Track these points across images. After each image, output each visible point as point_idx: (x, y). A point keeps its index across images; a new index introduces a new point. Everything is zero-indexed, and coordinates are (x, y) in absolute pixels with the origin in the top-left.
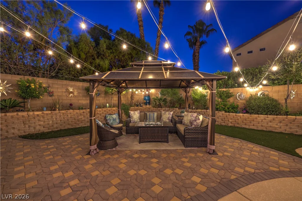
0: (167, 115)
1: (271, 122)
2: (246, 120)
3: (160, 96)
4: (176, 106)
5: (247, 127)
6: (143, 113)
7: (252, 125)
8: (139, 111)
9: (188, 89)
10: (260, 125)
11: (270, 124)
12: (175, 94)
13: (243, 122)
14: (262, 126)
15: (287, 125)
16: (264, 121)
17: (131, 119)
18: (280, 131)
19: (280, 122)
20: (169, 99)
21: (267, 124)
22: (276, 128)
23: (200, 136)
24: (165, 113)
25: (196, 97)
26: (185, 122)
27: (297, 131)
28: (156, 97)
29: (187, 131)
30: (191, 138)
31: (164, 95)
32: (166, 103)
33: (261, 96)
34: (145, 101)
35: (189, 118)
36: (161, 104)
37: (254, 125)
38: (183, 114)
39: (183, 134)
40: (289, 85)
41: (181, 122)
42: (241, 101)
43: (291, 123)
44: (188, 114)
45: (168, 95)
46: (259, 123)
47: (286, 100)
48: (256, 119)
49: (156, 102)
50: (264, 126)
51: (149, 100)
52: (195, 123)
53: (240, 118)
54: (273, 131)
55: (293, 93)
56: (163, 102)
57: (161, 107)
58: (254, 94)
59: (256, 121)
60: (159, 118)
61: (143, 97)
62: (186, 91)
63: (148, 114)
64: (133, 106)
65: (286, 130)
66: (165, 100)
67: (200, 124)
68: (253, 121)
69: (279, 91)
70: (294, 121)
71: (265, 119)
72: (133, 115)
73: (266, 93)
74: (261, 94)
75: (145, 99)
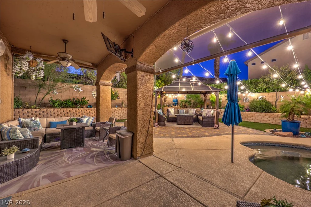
0: (192, 111)
1: (264, 117)
2: (247, 116)
3: (185, 99)
4: (198, 107)
5: (248, 121)
6: (176, 110)
7: (251, 119)
8: (174, 108)
9: (206, 95)
10: (257, 119)
11: (263, 118)
12: (197, 98)
13: (245, 117)
14: (258, 120)
15: (273, 119)
16: (259, 116)
17: (170, 113)
18: (269, 123)
19: (270, 117)
20: (192, 101)
21: (261, 118)
22: (266, 121)
23: (211, 121)
24: (191, 110)
25: (213, 100)
26: (204, 115)
27: (279, 123)
28: (182, 100)
29: (204, 118)
30: (206, 122)
31: (189, 98)
32: (190, 104)
33: (261, 99)
34: (174, 103)
35: (206, 112)
36: (187, 105)
37: (252, 119)
38: (202, 111)
39: (202, 120)
40: (277, 92)
41: (201, 115)
42: (247, 103)
43: (276, 117)
44: (205, 110)
45: (192, 98)
46: (256, 118)
47: (276, 102)
48: (254, 115)
49: (183, 103)
50: (259, 120)
51: (177, 101)
52: (209, 114)
53: (244, 115)
54: (265, 123)
55: (283, 97)
56: (188, 104)
57: (186, 107)
58: (256, 98)
59: (254, 117)
60: (187, 112)
61: (172, 100)
62: (205, 96)
63: (180, 110)
64: (165, 106)
65: (273, 122)
66: (189, 102)
67: (211, 114)
68: (252, 116)
69: (273, 96)
70: (278, 116)
71: (260, 115)
72: (171, 110)
73: (264, 97)
74: (261, 98)
75: (173, 101)
